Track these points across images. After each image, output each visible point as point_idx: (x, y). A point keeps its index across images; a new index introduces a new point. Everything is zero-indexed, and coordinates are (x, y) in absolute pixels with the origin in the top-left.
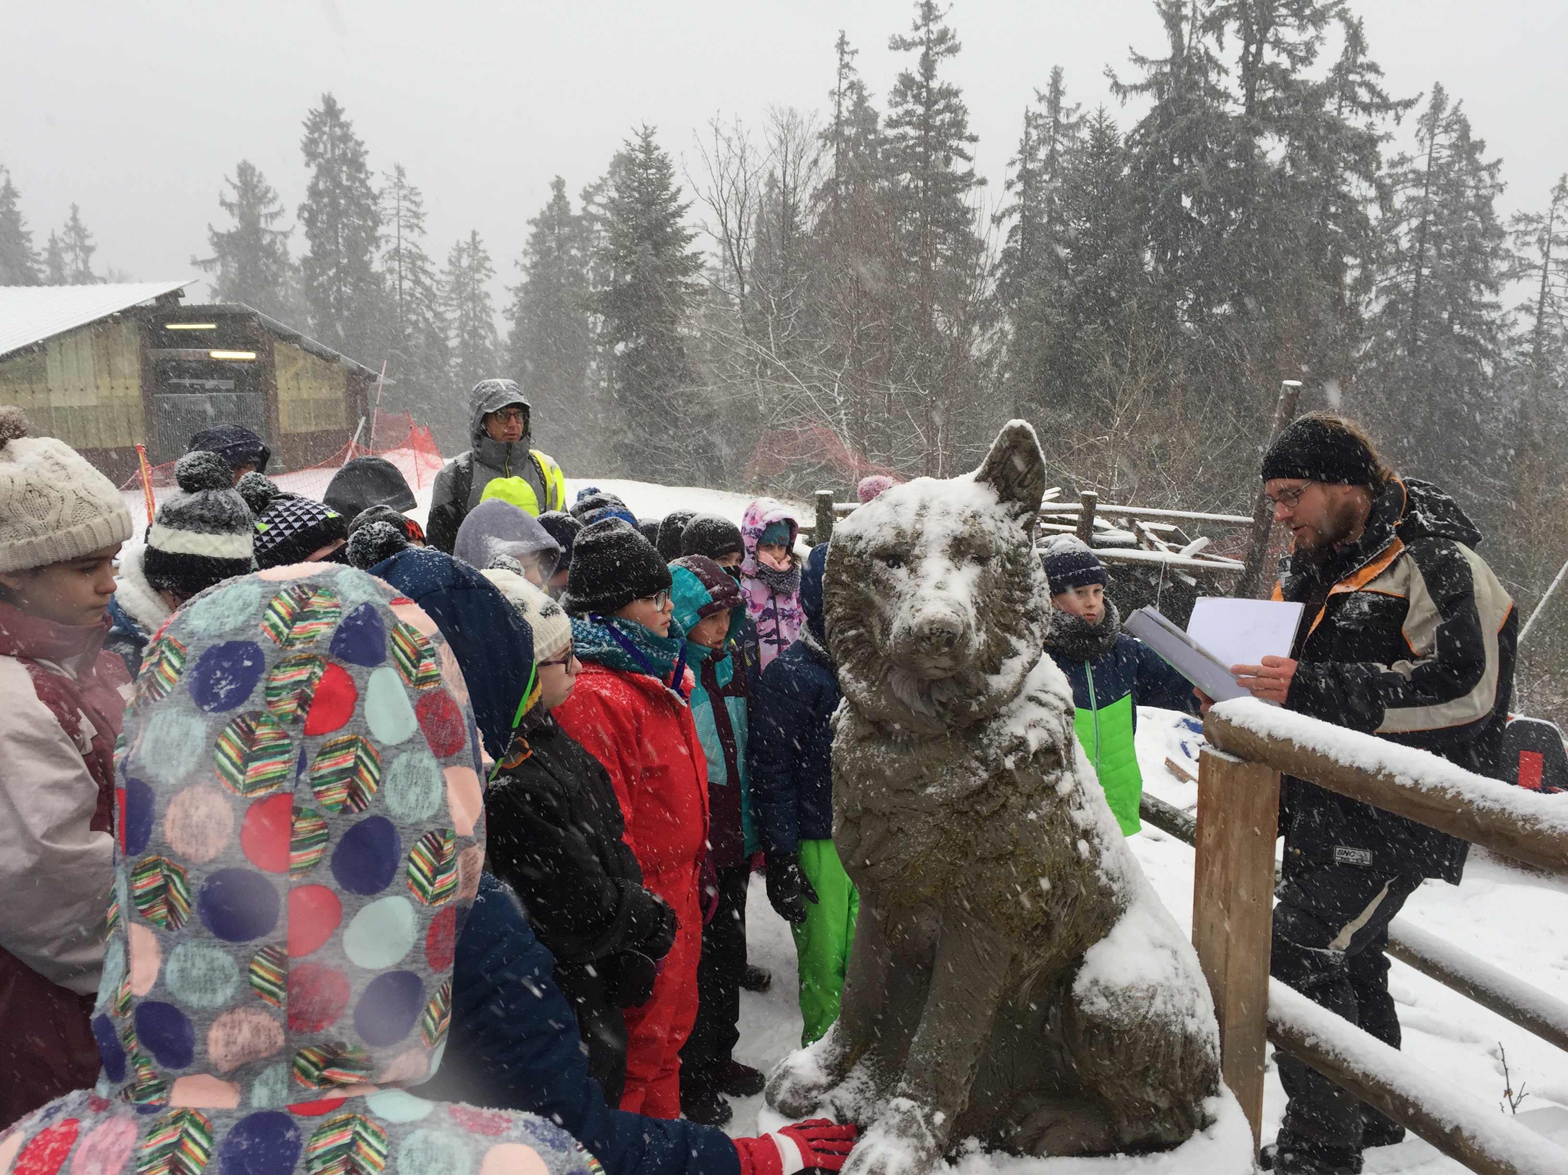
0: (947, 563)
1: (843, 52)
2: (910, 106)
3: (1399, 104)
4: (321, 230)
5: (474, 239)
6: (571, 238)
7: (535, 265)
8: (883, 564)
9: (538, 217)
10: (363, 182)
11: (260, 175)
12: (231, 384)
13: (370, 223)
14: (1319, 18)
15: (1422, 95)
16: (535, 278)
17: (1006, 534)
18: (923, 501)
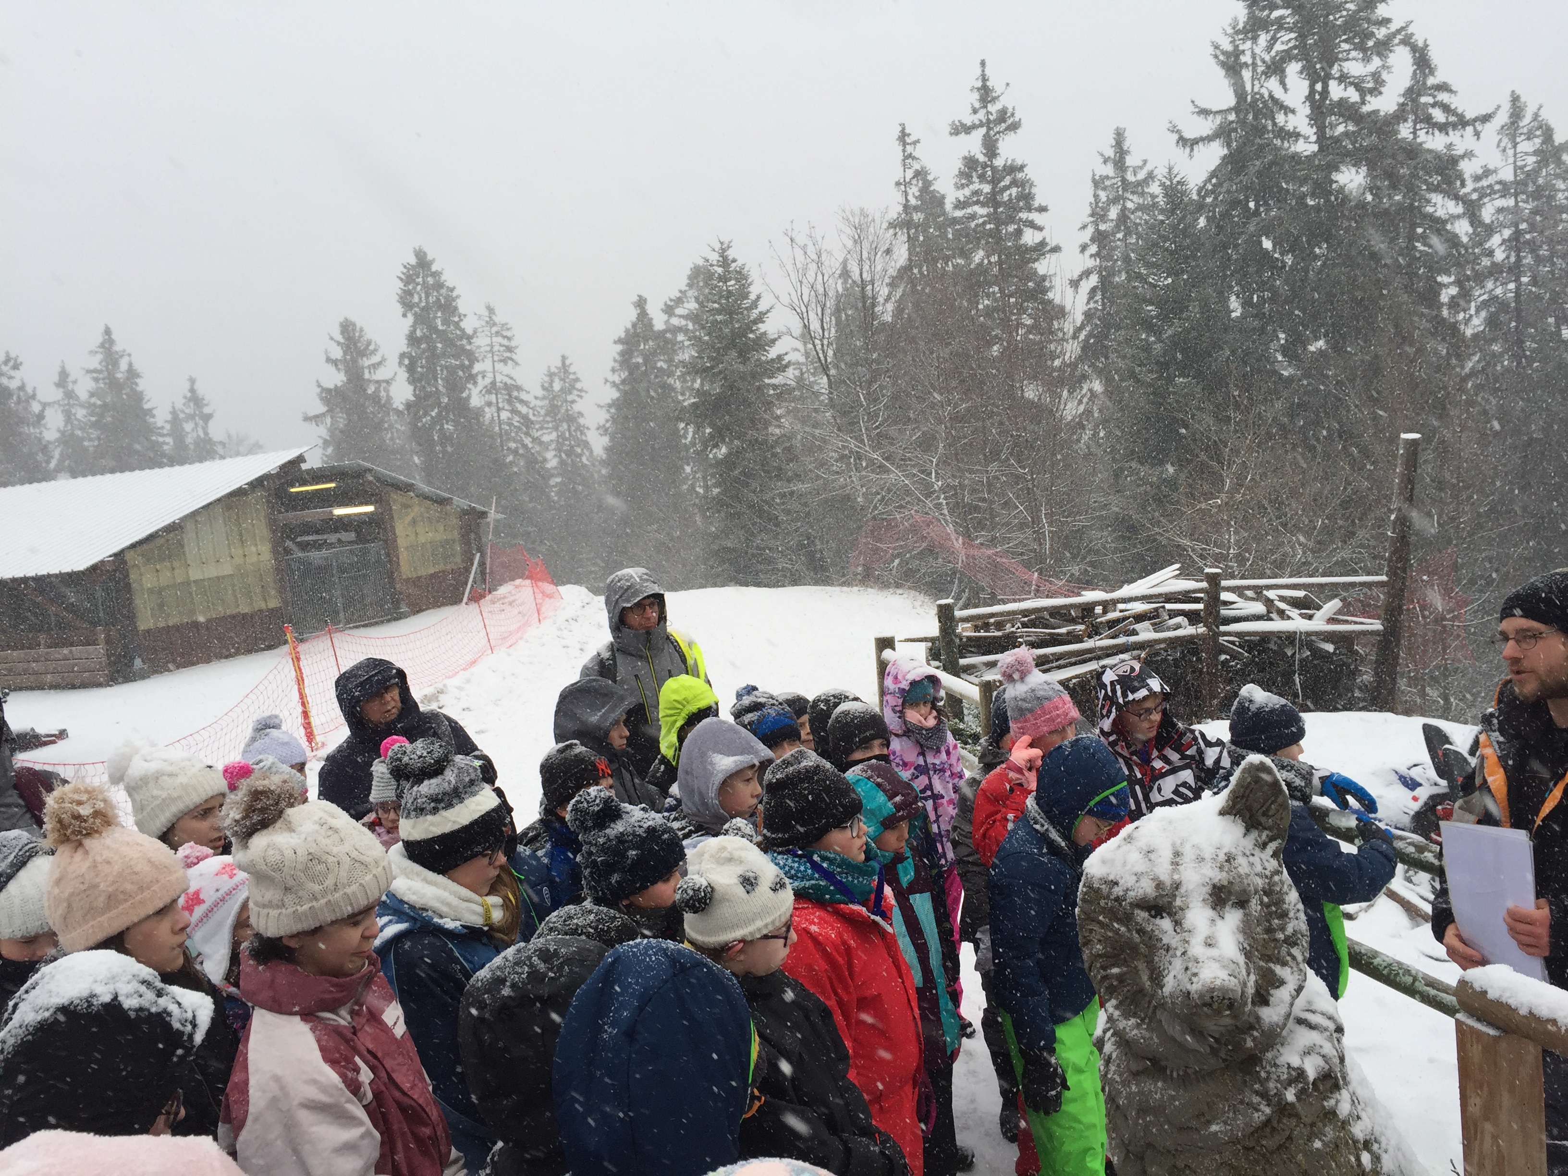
0: (1210, 913)
1: (905, 144)
2: (976, 186)
3: (1475, 120)
4: (422, 375)
5: (563, 363)
6: (656, 352)
7: (623, 382)
8: (1145, 915)
9: (623, 335)
10: (457, 325)
11: (361, 330)
12: (352, 536)
13: (467, 363)
14: (1383, 47)
15: (1499, 107)
16: (625, 393)
17: (1259, 868)
18: (1173, 845)
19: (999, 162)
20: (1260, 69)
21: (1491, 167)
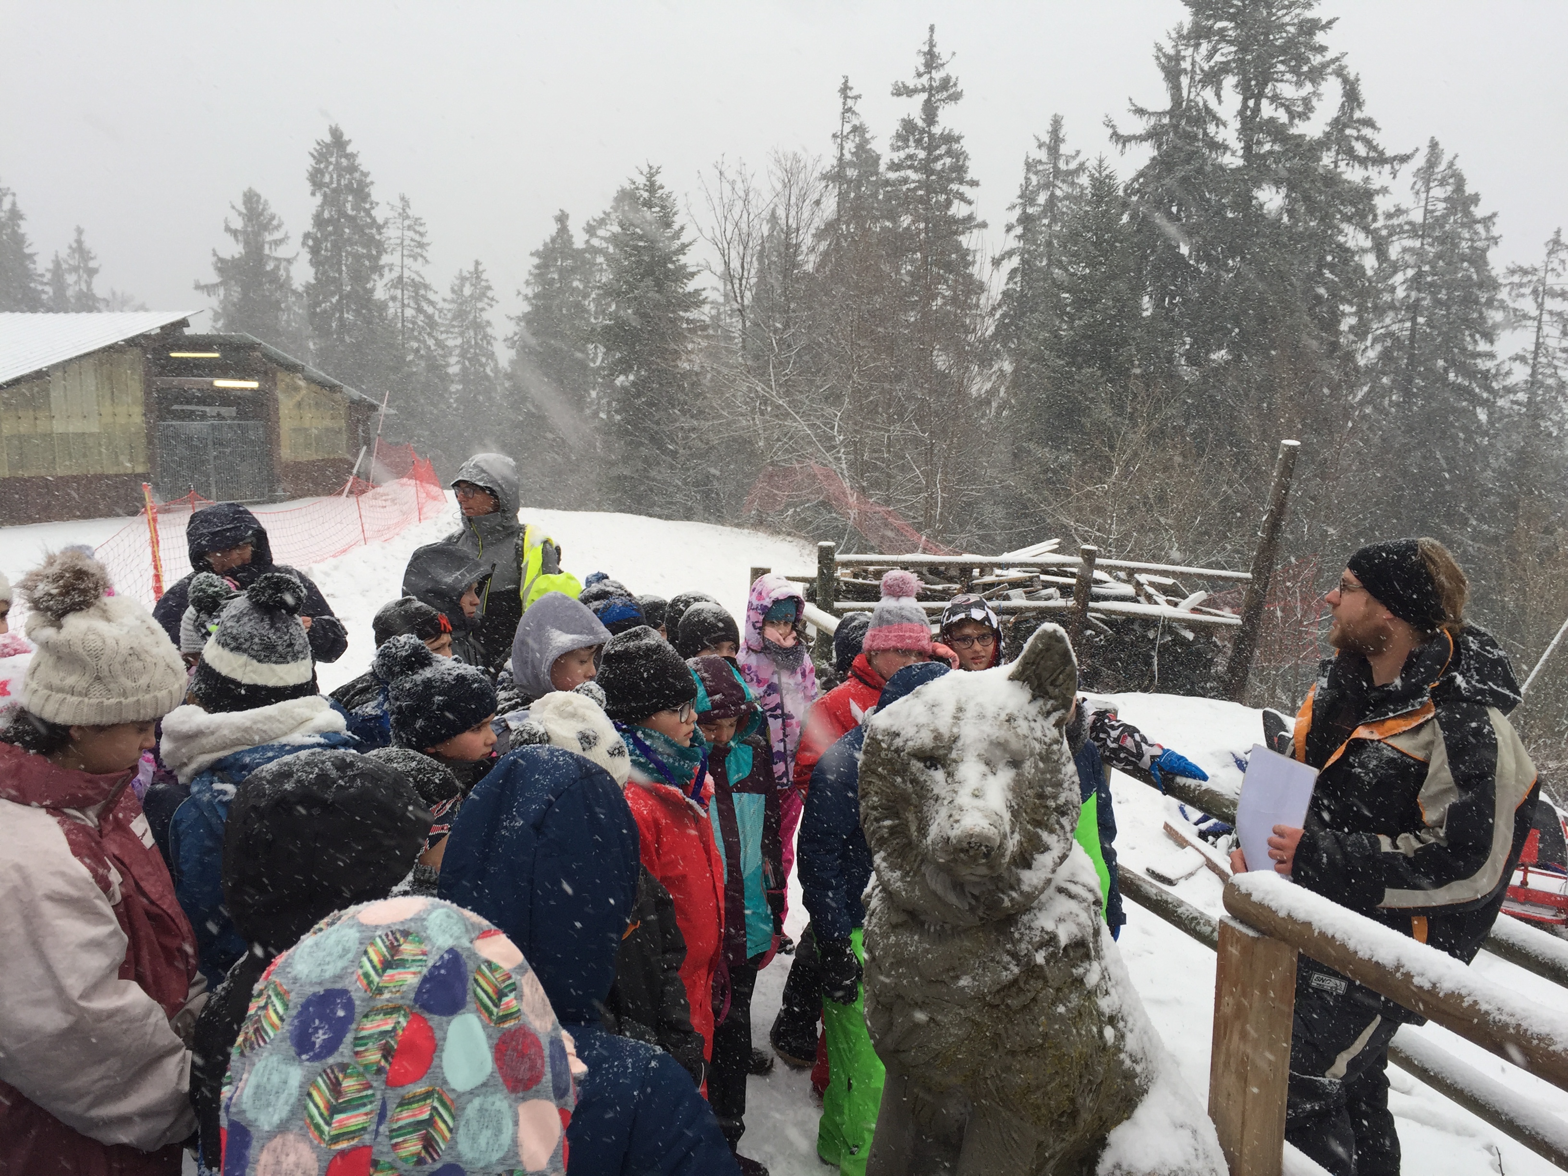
1: (846, 97)
2: (911, 151)
3: (1395, 158)
4: (325, 258)
5: (476, 269)
6: (573, 270)
7: (536, 296)
8: (921, 765)
9: (541, 248)
10: (368, 212)
11: (266, 203)
12: (233, 410)
13: (374, 252)
14: (1316, 75)
15: (1417, 150)
16: (537, 308)
17: (1039, 734)
18: (958, 701)
19: (937, 130)
20: (1197, 78)
21: (1403, 207)
